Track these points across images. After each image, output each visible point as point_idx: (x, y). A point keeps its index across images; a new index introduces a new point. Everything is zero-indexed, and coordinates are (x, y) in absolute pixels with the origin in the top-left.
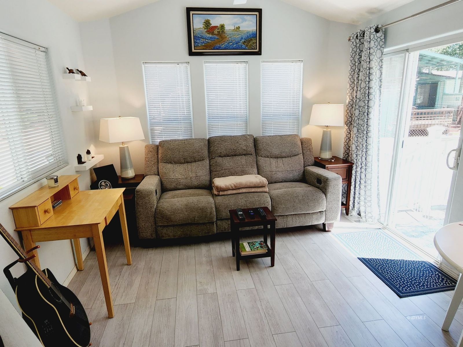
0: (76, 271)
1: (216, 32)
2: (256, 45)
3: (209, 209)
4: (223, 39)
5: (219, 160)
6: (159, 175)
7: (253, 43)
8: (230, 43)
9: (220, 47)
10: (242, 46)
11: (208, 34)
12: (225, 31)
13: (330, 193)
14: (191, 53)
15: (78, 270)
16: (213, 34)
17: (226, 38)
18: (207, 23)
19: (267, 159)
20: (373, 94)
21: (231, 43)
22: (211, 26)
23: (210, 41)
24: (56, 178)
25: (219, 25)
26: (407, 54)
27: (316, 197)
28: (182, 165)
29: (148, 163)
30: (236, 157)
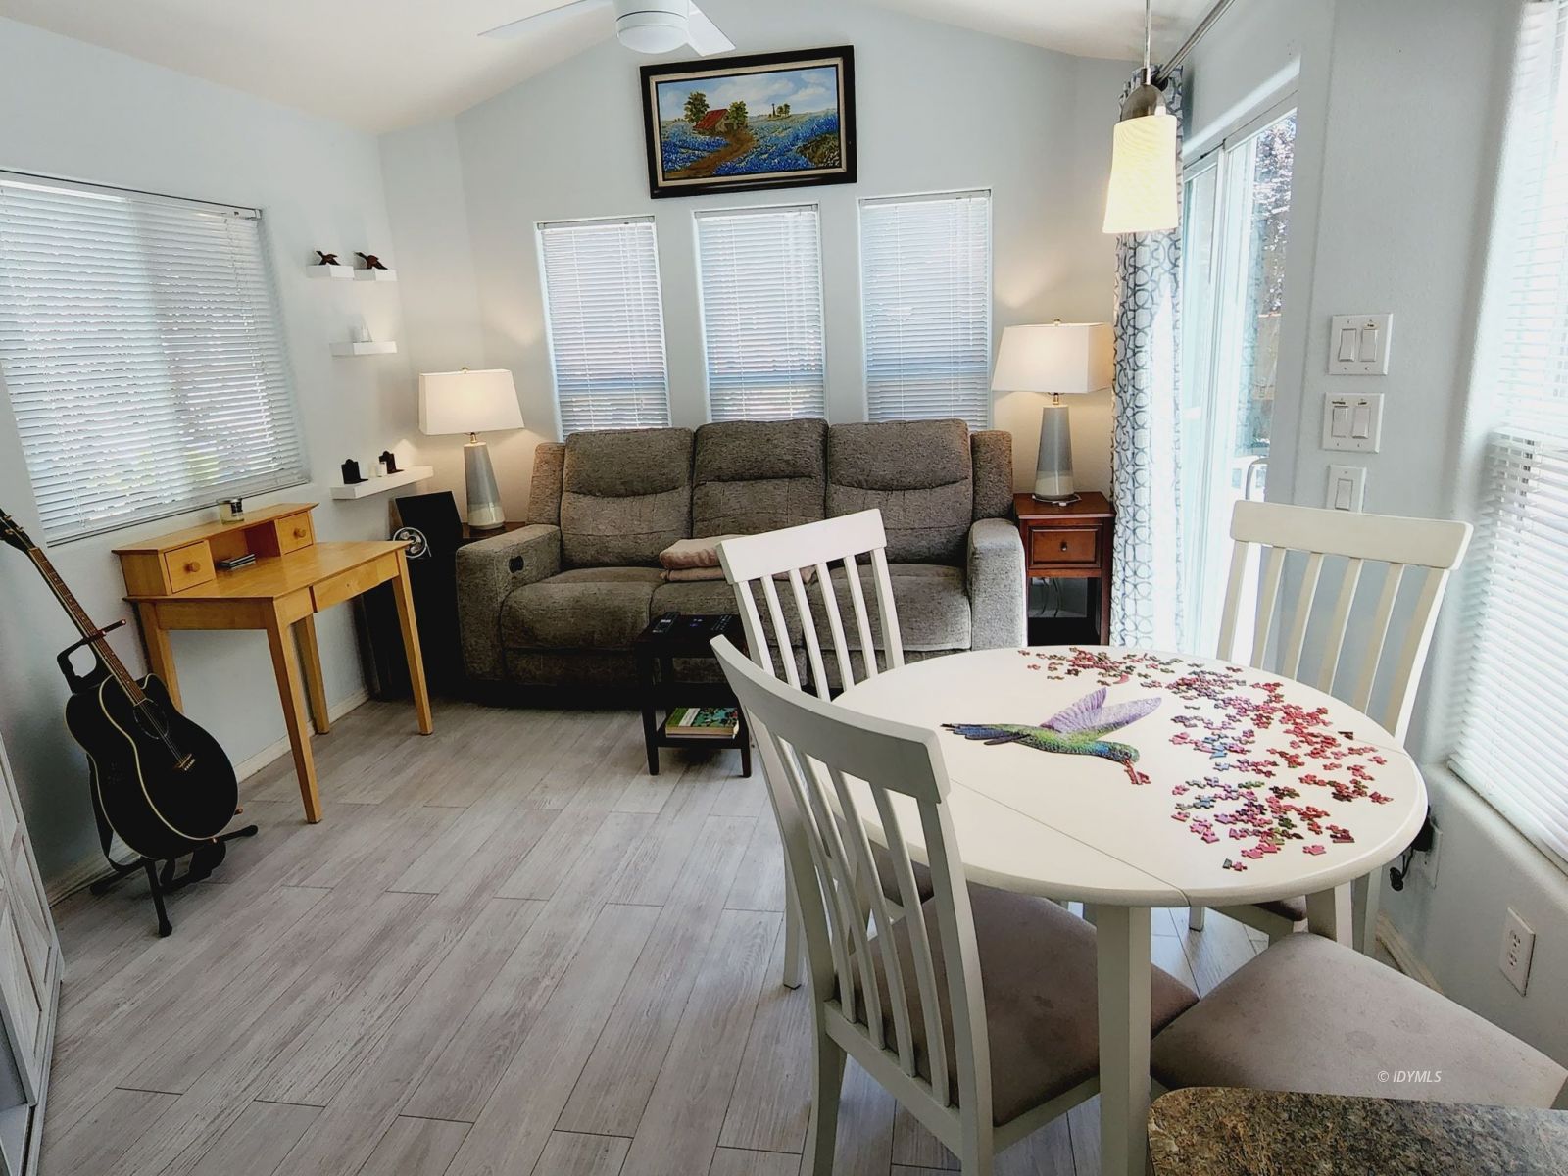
0: (313, 733)
1: (721, 127)
2: (839, 155)
3: (630, 615)
4: (742, 145)
5: (715, 489)
6: (559, 525)
7: (831, 149)
8: (762, 154)
9: (734, 168)
10: (797, 160)
11: (699, 133)
12: (748, 120)
13: (984, 595)
14: (657, 192)
15: (317, 732)
16: (713, 132)
17: (751, 139)
18: (697, 104)
19: (855, 491)
20: (1145, 287)
21: (766, 156)
22: (708, 110)
23: (705, 154)
24: (235, 501)
25: (728, 108)
26: (1222, 155)
27: (939, 603)
28: (618, 500)
29: (537, 491)
30: (765, 482)
